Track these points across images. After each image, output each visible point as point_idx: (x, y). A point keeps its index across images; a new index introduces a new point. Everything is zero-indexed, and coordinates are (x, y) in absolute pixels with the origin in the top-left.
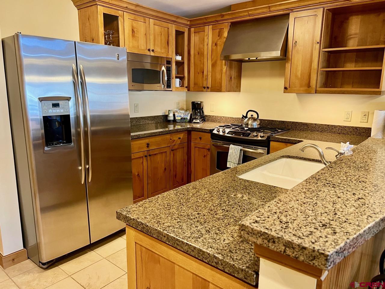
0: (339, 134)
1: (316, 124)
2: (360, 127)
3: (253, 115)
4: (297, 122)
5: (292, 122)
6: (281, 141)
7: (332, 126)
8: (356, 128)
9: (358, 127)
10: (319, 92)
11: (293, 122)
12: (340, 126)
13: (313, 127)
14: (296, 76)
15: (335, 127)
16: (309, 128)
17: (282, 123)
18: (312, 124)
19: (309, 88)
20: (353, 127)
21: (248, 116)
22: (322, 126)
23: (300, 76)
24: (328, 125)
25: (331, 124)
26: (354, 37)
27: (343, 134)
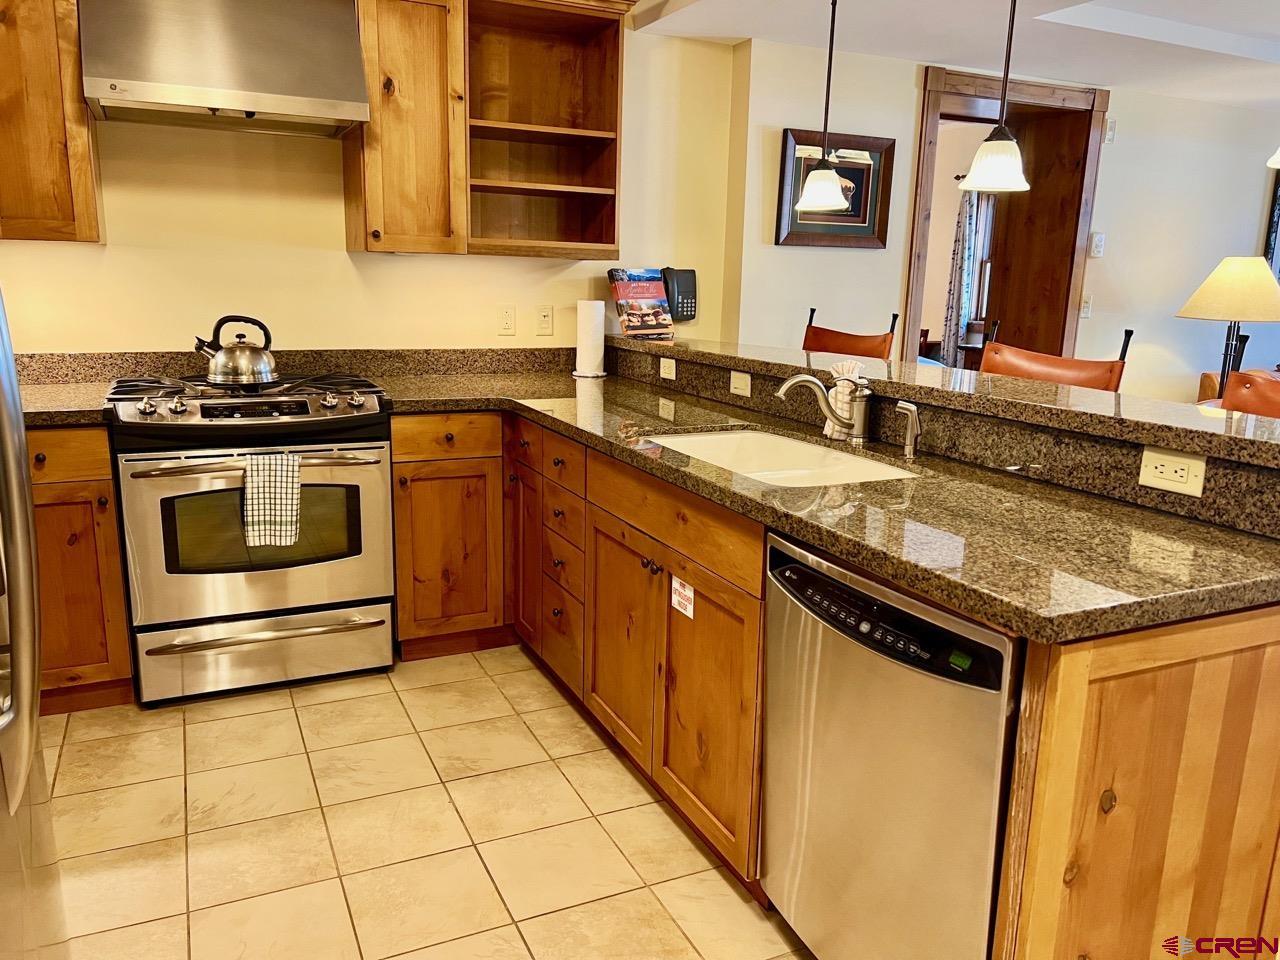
0: (494, 372)
1: (427, 352)
2: (540, 349)
3: (244, 336)
4: (368, 351)
5: (350, 351)
6: (431, 409)
7: (473, 352)
8: (532, 352)
9: (536, 350)
10: (476, 251)
11: (354, 353)
12: (493, 351)
13: (419, 362)
14: (403, 196)
15: (482, 353)
16: (408, 364)
17: (314, 358)
18: (416, 352)
19: (450, 236)
20: (524, 350)
21: (221, 343)
22: (446, 355)
23: (413, 195)
24: (463, 352)
25: (470, 347)
26: (500, 97)
27: (505, 371)
